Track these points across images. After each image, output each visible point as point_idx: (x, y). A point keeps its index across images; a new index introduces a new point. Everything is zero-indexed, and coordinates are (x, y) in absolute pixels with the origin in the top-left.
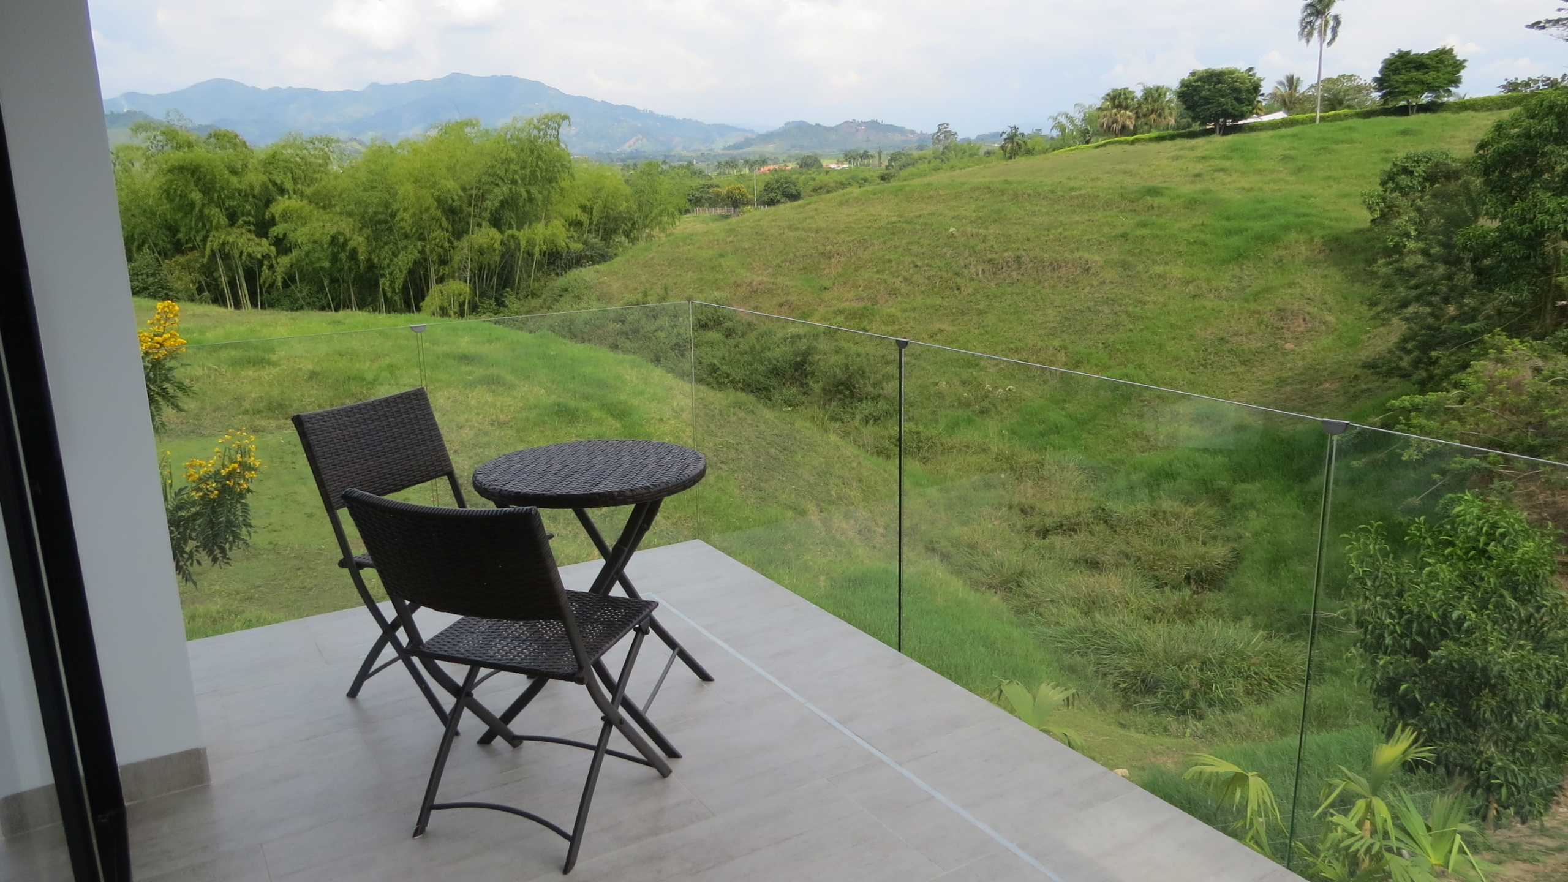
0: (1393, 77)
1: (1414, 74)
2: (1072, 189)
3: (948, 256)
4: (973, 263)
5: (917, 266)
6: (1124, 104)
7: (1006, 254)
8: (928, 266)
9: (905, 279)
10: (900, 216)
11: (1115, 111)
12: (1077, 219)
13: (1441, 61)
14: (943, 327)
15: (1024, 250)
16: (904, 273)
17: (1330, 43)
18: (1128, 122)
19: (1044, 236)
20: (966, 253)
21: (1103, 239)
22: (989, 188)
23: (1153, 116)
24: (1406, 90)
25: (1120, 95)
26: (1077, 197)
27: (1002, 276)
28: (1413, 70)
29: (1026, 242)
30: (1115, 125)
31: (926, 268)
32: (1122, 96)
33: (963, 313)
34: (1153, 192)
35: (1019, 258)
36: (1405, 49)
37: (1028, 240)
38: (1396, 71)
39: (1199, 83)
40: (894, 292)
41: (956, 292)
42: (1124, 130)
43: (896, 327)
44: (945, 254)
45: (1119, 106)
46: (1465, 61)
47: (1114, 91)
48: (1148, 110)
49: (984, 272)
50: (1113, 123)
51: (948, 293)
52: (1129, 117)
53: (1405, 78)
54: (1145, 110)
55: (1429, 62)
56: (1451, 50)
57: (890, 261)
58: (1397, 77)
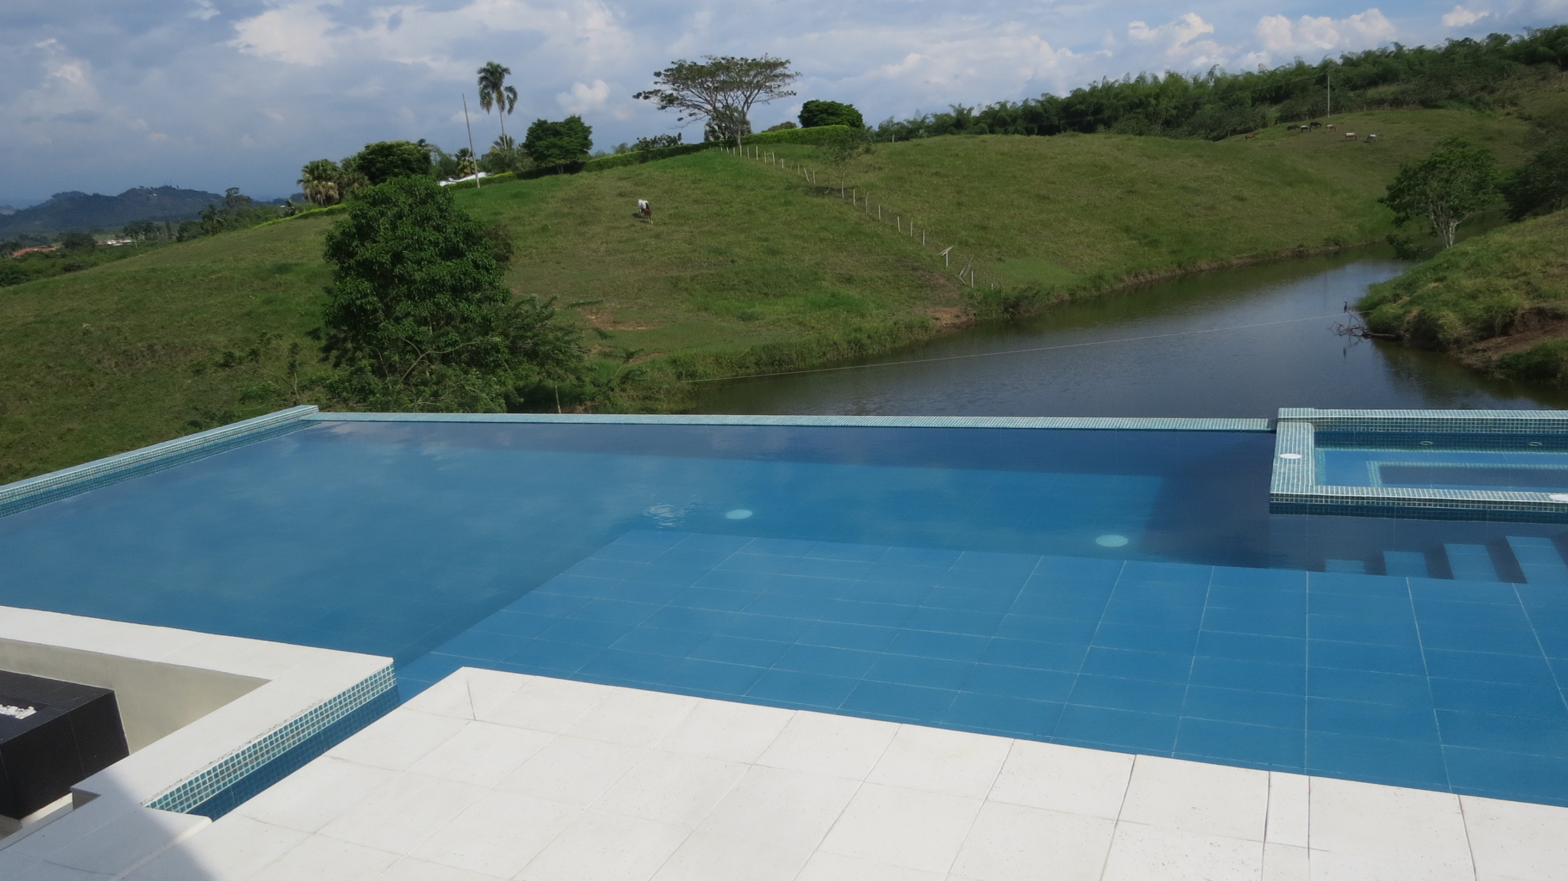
0: (536, 143)
1: (552, 140)
2: (214, 272)
3: (82, 352)
4: (106, 357)
5: (49, 367)
6: (324, 175)
7: (140, 344)
8: (61, 365)
9: (37, 382)
10: (37, 316)
11: (316, 182)
12: (211, 302)
13: (571, 129)
14: (71, 427)
15: (157, 338)
16: (36, 376)
17: (510, 111)
18: (331, 192)
19: (178, 322)
20: (101, 348)
21: (231, 320)
22: (134, 277)
23: (356, 185)
24: (549, 153)
25: (317, 167)
26: (216, 280)
27: (138, 366)
28: (551, 136)
29: (161, 330)
30: (319, 196)
31: (59, 368)
32: (321, 168)
33: (95, 409)
34: (283, 269)
35: (151, 347)
36: (543, 119)
37: (163, 328)
38: (539, 138)
39: (373, 156)
40: (24, 397)
41: (90, 388)
42: (329, 200)
43: (24, 434)
44: (80, 351)
45: (319, 178)
46: (590, 127)
47: (312, 163)
48: (350, 180)
49: (117, 364)
50: (316, 194)
51: (82, 390)
52: (331, 188)
53: (546, 143)
54: (346, 180)
55: (562, 129)
56: (579, 118)
57: (20, 365)
58: (541, 143)
